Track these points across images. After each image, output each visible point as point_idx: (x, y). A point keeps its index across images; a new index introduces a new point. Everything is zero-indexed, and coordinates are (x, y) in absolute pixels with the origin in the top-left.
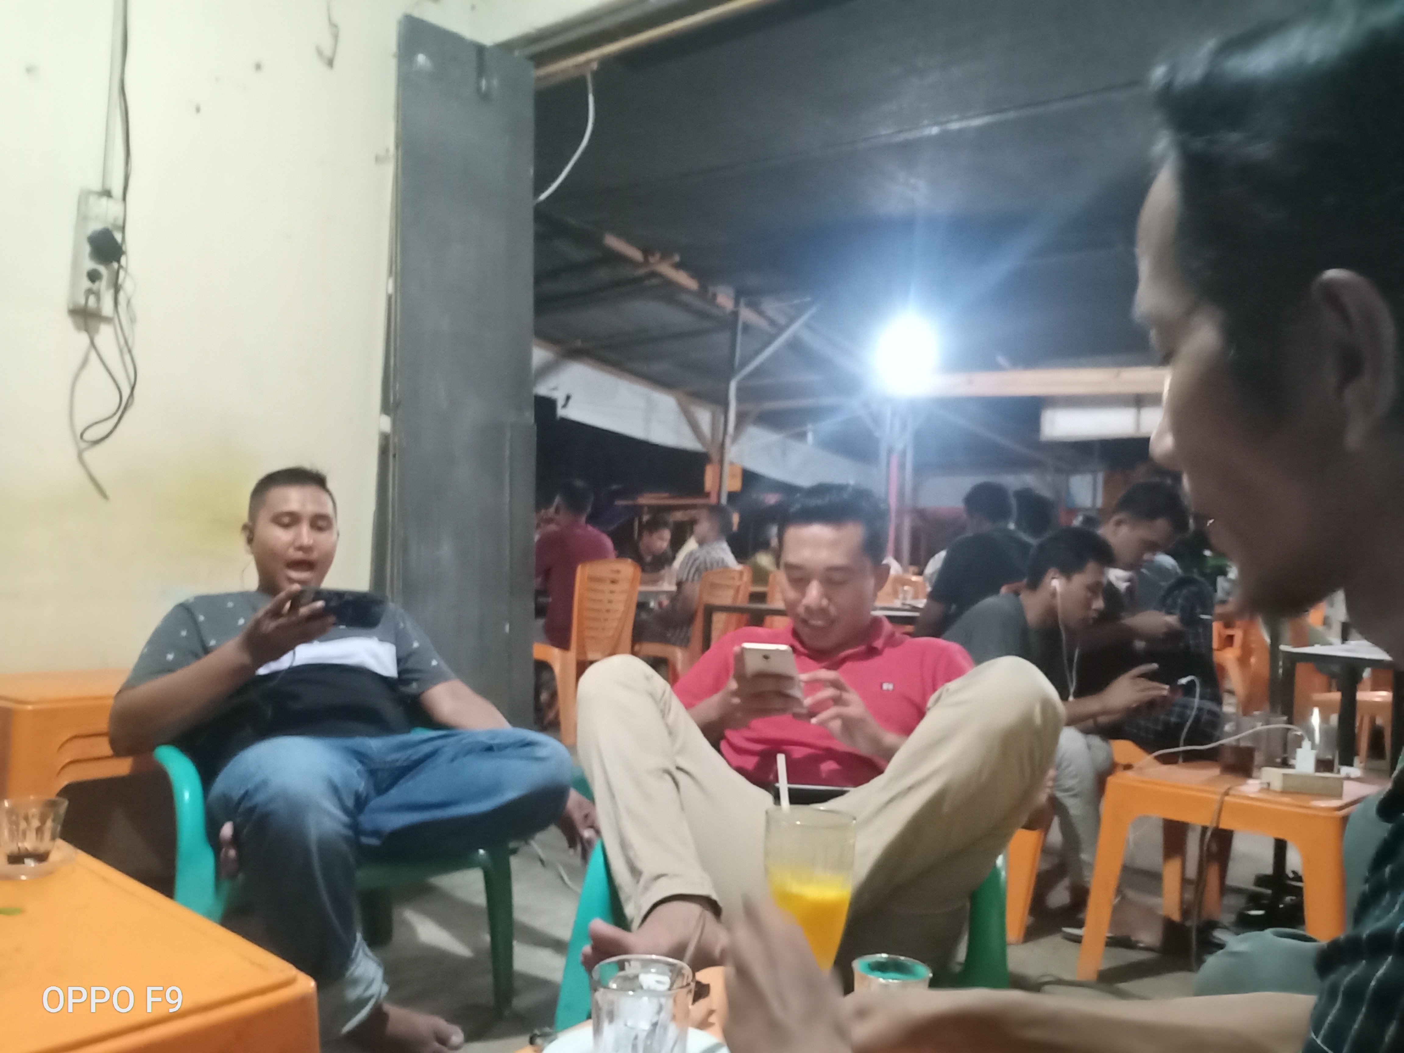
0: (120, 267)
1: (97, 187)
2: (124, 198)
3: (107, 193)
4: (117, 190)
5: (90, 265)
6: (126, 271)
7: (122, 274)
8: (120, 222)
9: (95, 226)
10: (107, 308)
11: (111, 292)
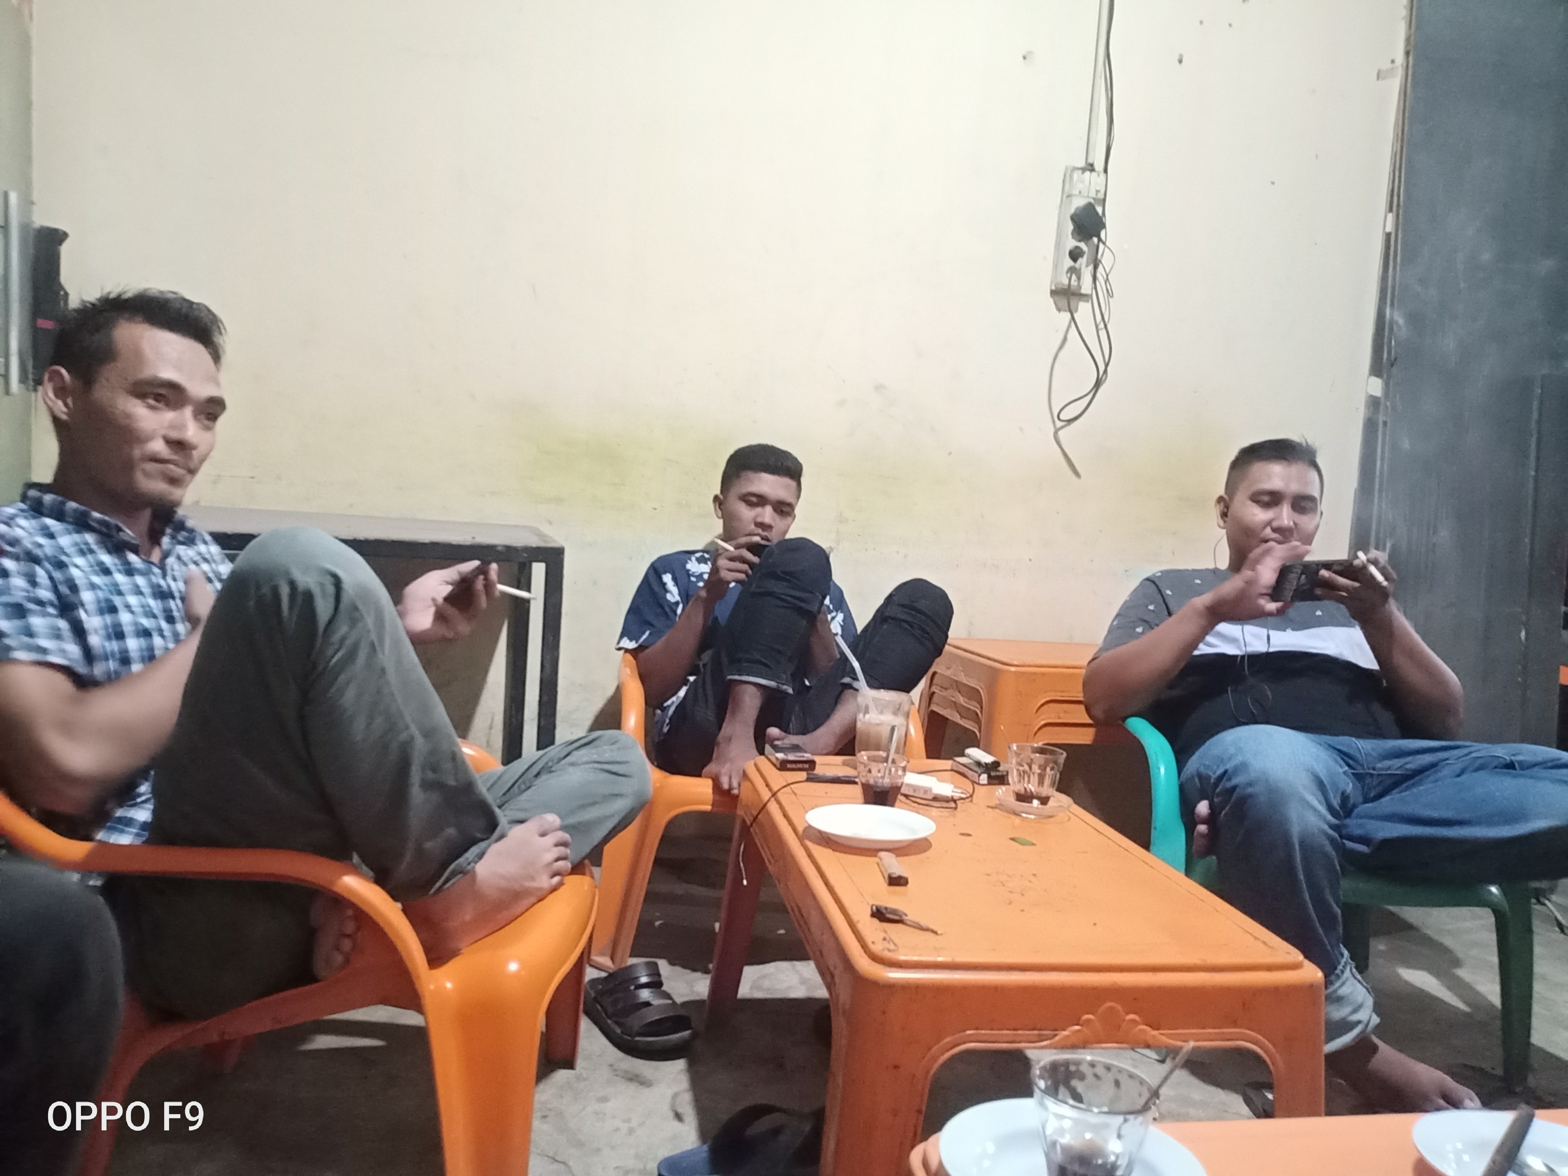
0: (1100, 240)
1: (1082, 164)
2: (1106, 171)
3: (1091, 168)
4: (1099, 165)
5: (1071, 243)
6: (1104, 243)
7: (1101, 246)
8: (1101, 196)
9: (1079, 203)
10: (1086, 287)
11: (1091, 267)
